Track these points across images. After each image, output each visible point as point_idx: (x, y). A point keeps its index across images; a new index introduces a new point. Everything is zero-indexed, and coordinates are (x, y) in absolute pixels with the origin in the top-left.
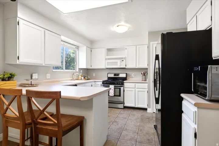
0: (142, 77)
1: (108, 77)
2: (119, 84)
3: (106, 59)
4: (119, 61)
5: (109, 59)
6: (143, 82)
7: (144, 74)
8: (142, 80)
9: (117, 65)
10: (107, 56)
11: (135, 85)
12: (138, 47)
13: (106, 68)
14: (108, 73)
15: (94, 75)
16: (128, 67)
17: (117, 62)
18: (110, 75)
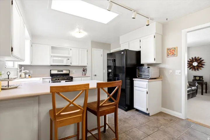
0: (82, 73)
1: (52, 73)
2: (69, 79)
3: (52, 56)
4: (65, 60)
5: (54, 56)
6: (83, 76)
7: (84, 71)
8: (83, 75)
9: (63, 62)
10: (51, 53)
11: (82, 79)
12: (80, 49)
13: (51, 64)
14: (51, 70)
15: (31, 72)
16: (73, 64)
17: (63, 60)
18: (53, 72)
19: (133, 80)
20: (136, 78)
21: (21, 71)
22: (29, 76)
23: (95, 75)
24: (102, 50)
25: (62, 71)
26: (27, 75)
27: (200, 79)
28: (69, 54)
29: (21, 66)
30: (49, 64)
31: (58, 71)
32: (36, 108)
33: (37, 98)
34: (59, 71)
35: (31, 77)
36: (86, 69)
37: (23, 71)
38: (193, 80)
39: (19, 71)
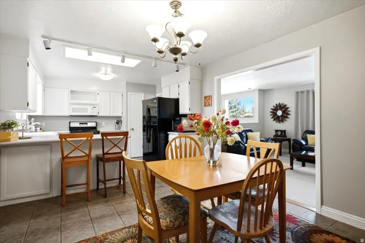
1: (71, 126)
3: (71, 104)
4: (90, 108)
5: (74, 104)
7: (117, 123)
8: (116, 129)
9: (87, 112)
10: (71, 99)
12: (112, 93)
13: (71, 114)
14: (70, 122)
15: (43, 124)
16: (101, 114)
17: (87, 109)
18: (73, 125)
19: (168, 134)
20: (172, 131)
21: (30, 124)
22: (41, 129)
23: (133, 129)
24: (143, 94)
25: (87, 124)
26: (38, 129)
27: (281, 134)
28: (96, 100)
29: (30, 117)
30: (67, 114)
31: (80, 124)
32: (48, 156)
33: (49, 147)
34: (82, 124)
35: (43, 131)
36: (121, 120)
37: (33, 124)
38: (274, 136)
39: (28, 123)
